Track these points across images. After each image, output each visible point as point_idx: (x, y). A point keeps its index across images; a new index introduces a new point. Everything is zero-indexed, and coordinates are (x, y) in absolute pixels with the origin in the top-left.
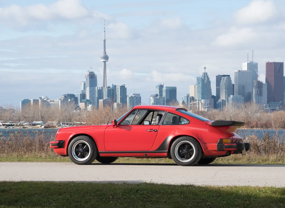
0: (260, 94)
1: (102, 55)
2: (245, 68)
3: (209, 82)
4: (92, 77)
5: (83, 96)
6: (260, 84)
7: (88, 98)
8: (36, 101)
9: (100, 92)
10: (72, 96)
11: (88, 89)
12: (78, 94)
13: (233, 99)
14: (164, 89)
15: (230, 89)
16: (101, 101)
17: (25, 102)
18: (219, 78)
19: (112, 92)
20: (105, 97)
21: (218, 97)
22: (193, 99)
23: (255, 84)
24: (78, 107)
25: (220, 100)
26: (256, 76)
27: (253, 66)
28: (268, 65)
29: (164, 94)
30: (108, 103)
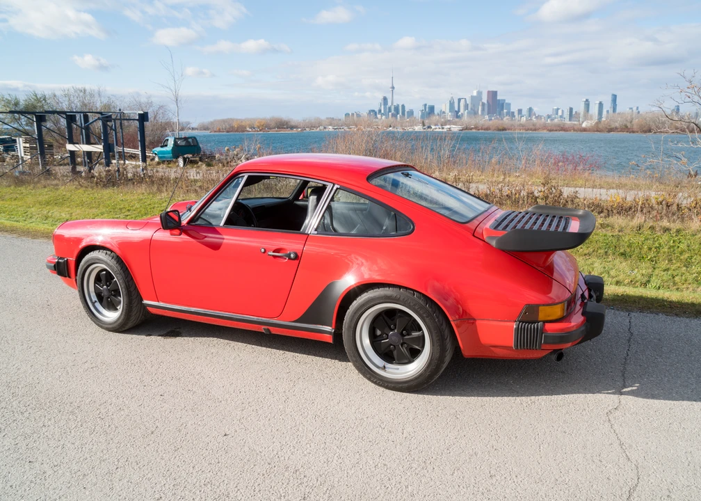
0: (483, 110)
1: (391, 86)
2: (475, 94)
3: (454, 102)
4: (385, 99)
5: (380, 111)
6: (483, 104)
7: (382, 112)
8: (353, 114)
9: (390, 108)
10: (373, 111)
11: (383, 106)
12: (377, 110)
13: (468, 113)
14: (427, 106)
15: (466, 106)
16: (390, 113)
17: (347, 115)
18: (459, 100)
19: (397, 109)
20: (393, 111)
21: (459, 111)
22: (444, 112)
23: (481, 104)
24: (377, 118)
25: (460, 113)
26: (481, 99)
27: (480, 93)
28: (489, 92)
29: (427, 110)
30: (394, 116)
